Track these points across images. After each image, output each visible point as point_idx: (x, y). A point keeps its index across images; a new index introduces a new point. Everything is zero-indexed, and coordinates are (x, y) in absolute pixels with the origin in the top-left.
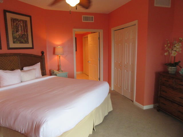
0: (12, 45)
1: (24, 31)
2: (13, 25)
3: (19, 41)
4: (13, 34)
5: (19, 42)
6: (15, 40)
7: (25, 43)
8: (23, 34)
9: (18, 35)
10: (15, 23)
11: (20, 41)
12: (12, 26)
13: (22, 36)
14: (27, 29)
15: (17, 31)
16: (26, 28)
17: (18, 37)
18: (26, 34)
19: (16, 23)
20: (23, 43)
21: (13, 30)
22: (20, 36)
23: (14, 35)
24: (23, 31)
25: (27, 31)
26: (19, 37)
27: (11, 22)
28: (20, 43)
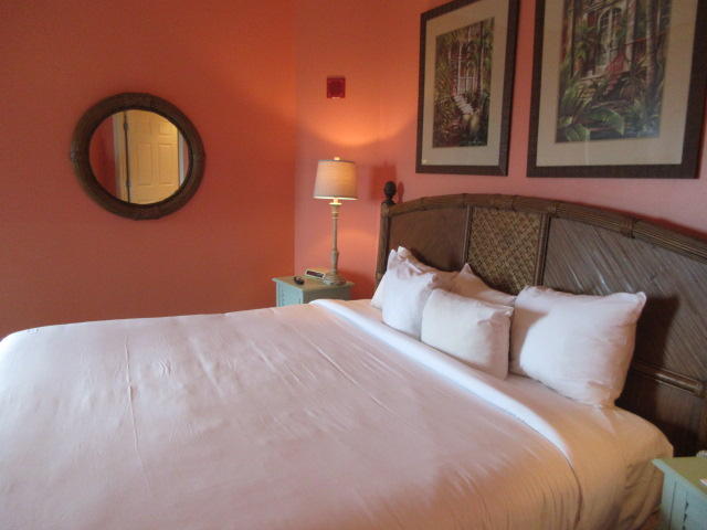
0: (550, 154)
1: (639, 46)
2: (570, 32)
3: (589, 126)
4: (562, 87)
5: (587, 132)
6: (570, 120)
7: (626, 136)
8: (627, 68)
9: (595, 85)
10: (585, 17)
11: (597, 123)
12: (564, 40)
13: (620, 85)
14: (665, 21)
15: (589, 65)
16: (653, 20)
17: (588, 100)
18: (646, 62)
19: (591, 14)
20: (613, 135)
21: (567, 61)
22: (604, 88)
23: (567, 92)
24: (628, 51)
25: (660, 41)
26: (598, 97)
27: (565, 17)
28: (594, 137)
